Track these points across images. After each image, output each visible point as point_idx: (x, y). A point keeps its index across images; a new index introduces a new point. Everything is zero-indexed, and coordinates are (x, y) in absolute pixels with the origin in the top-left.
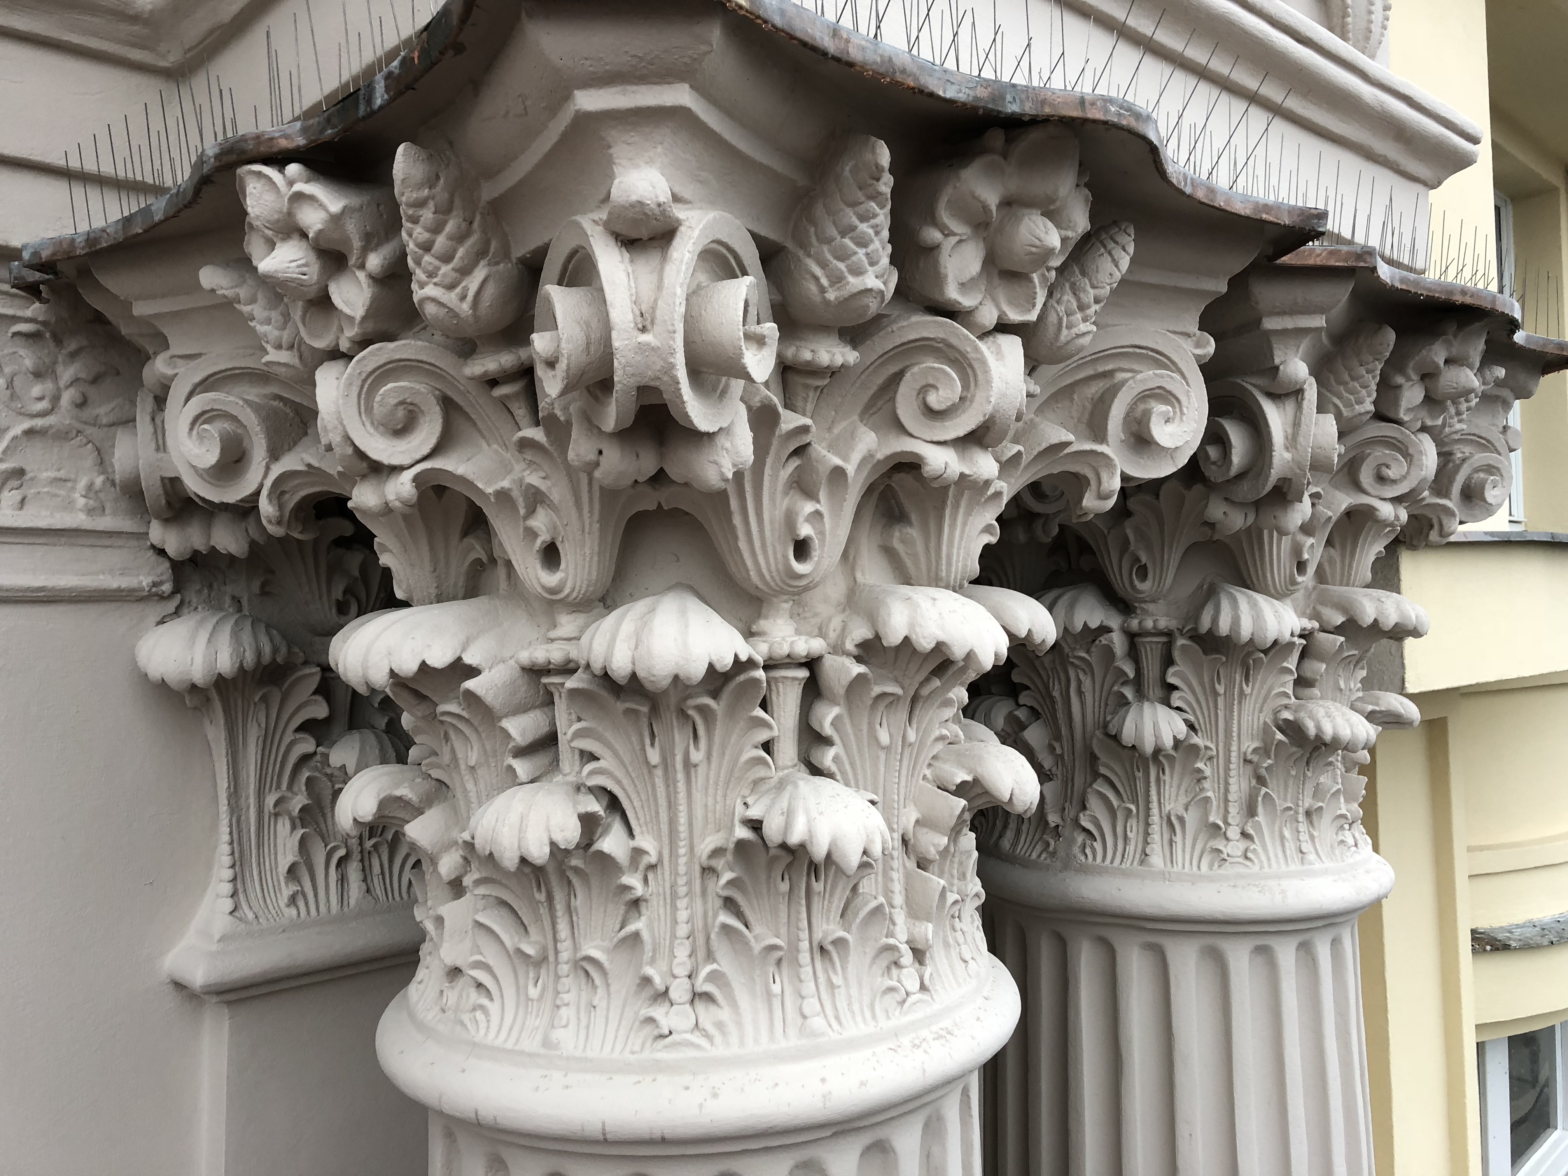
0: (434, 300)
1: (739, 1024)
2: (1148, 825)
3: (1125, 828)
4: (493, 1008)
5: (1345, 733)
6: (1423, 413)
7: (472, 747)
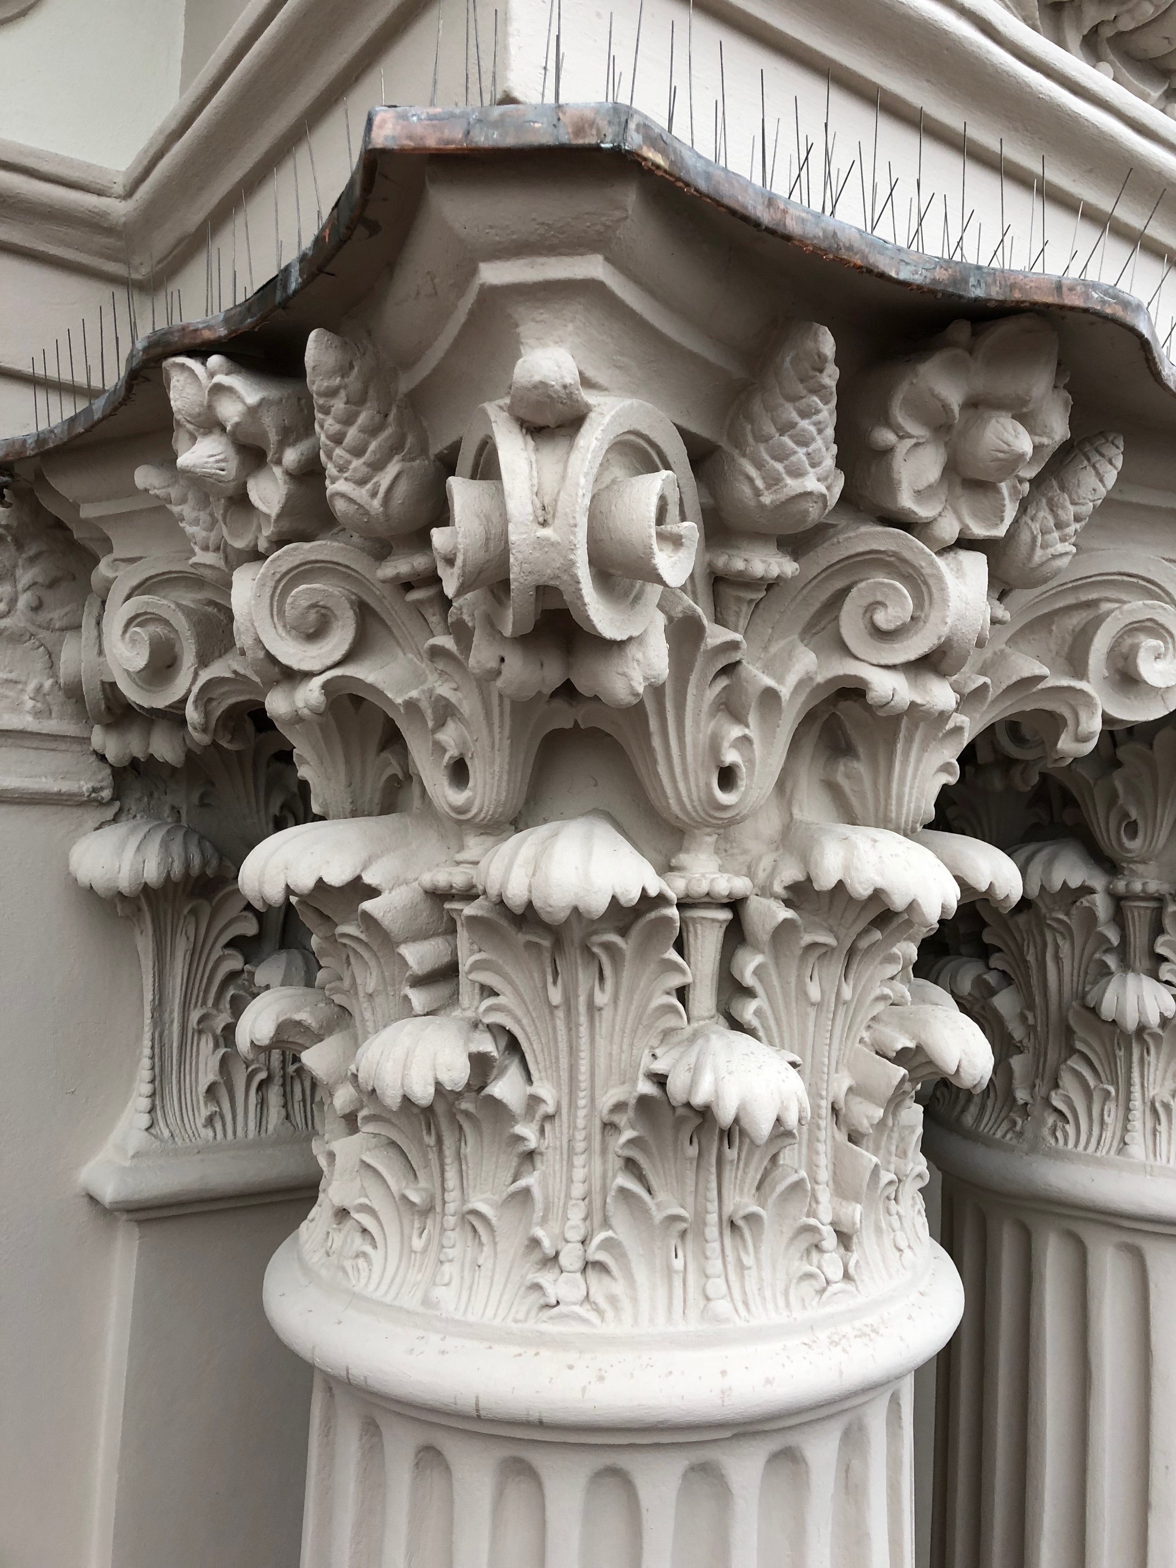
0: (343, 495)
1: (634, 1300)
2: (1128, 1110)
3: (1103, 1110)
4: (376, 1256)
7: (371, 974)
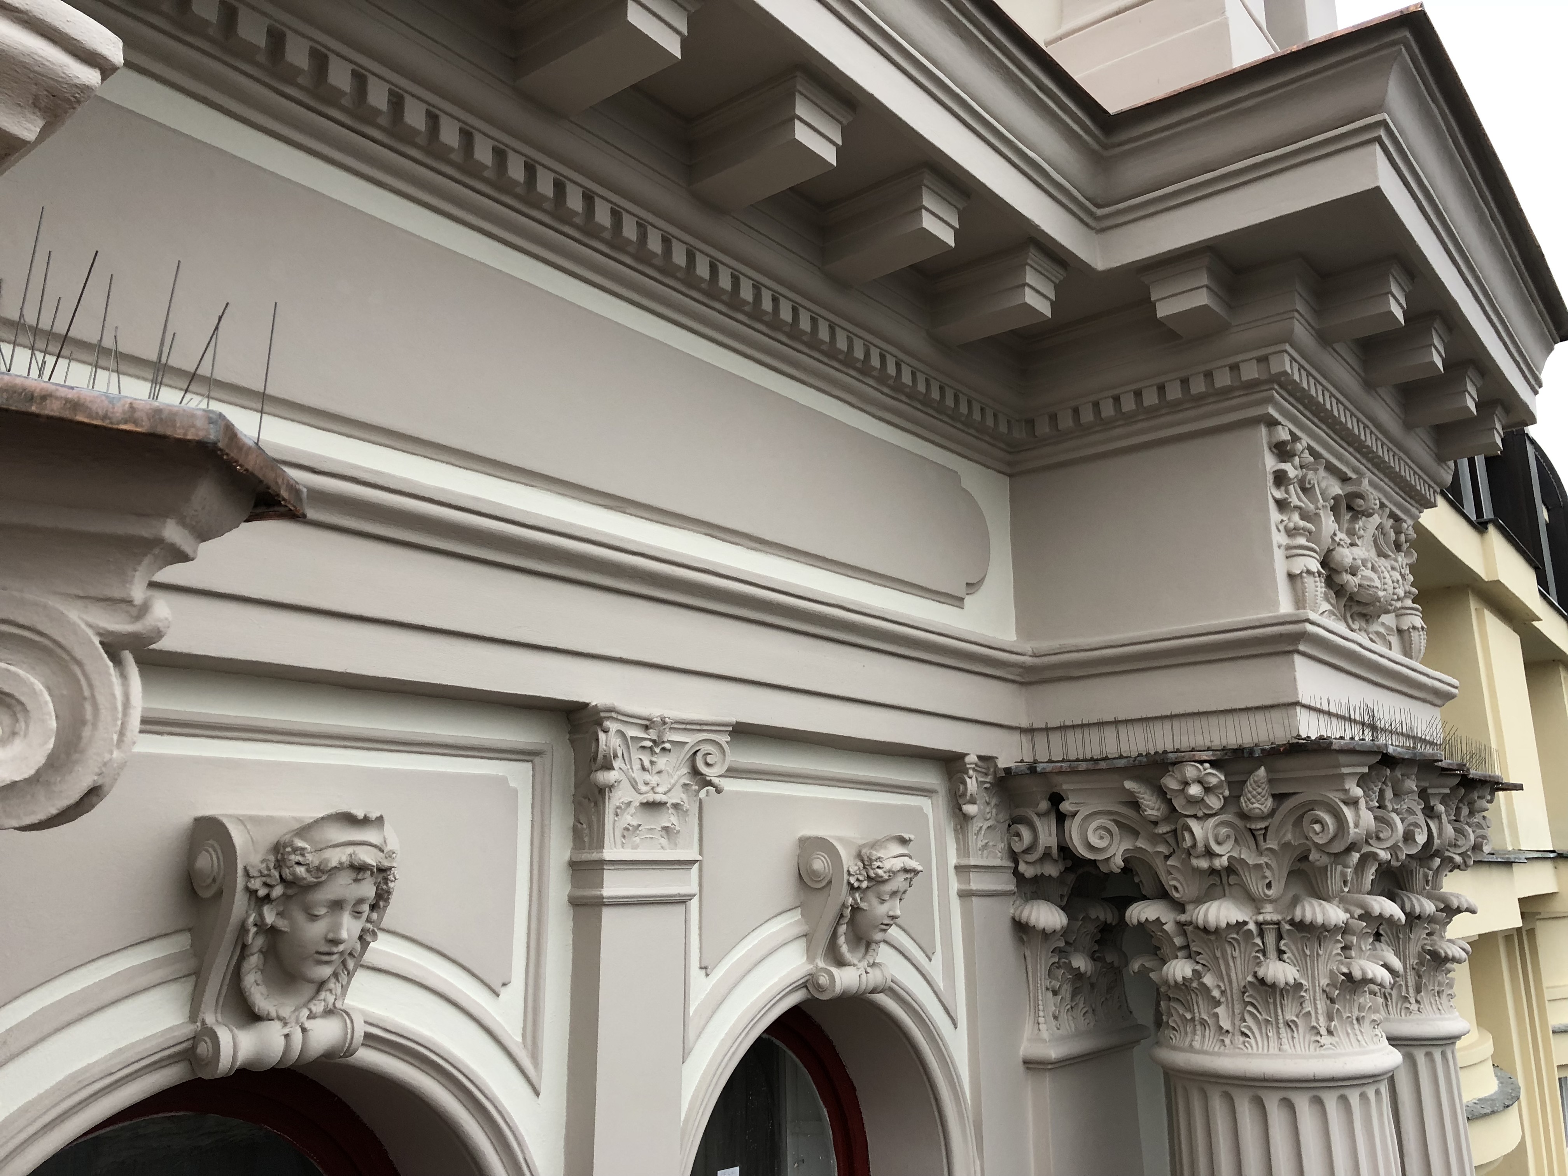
5: (1457, 955)
6: (1466, 818)
